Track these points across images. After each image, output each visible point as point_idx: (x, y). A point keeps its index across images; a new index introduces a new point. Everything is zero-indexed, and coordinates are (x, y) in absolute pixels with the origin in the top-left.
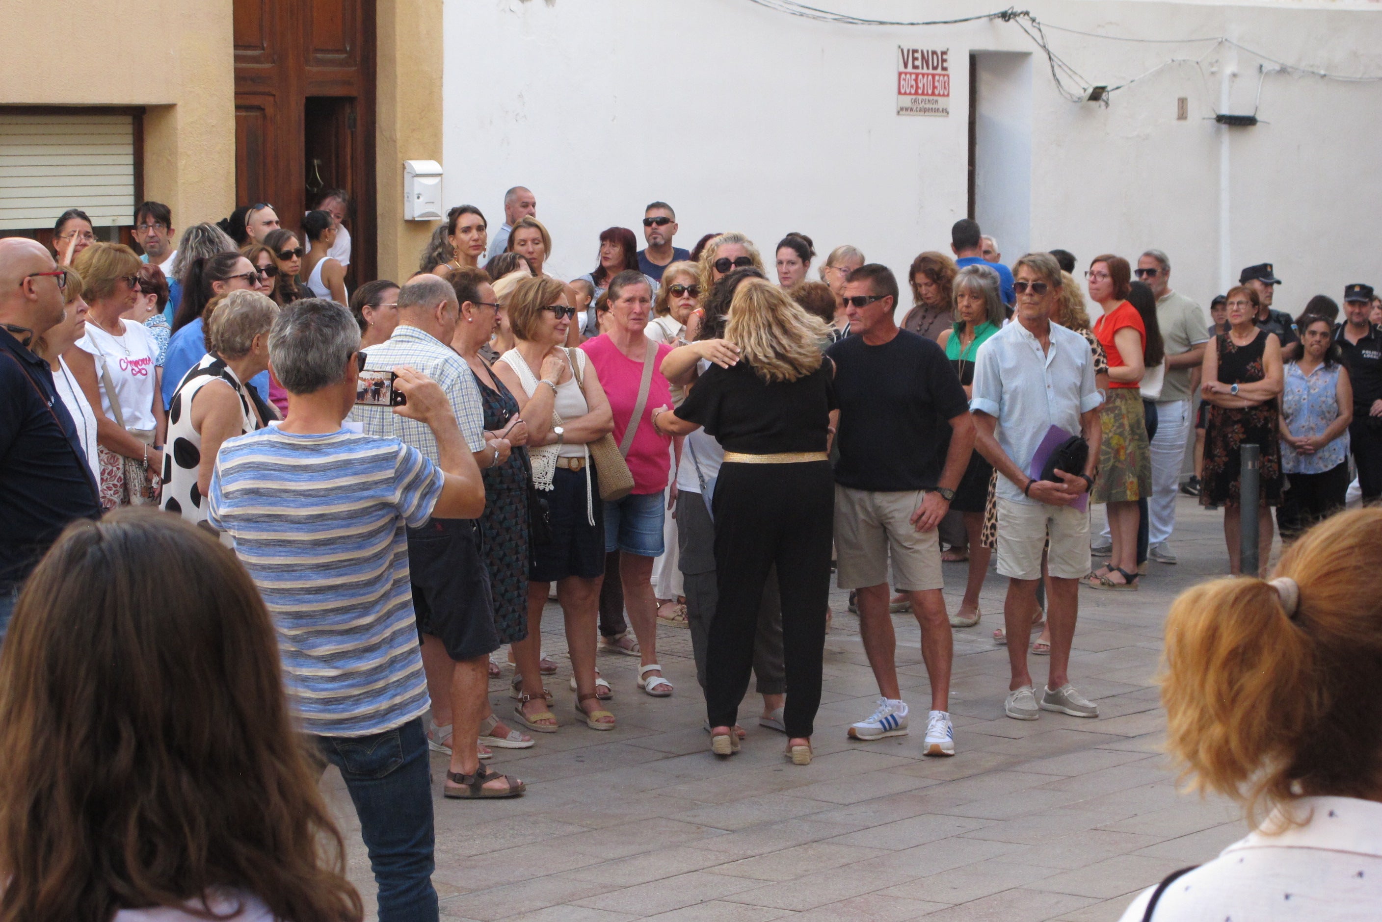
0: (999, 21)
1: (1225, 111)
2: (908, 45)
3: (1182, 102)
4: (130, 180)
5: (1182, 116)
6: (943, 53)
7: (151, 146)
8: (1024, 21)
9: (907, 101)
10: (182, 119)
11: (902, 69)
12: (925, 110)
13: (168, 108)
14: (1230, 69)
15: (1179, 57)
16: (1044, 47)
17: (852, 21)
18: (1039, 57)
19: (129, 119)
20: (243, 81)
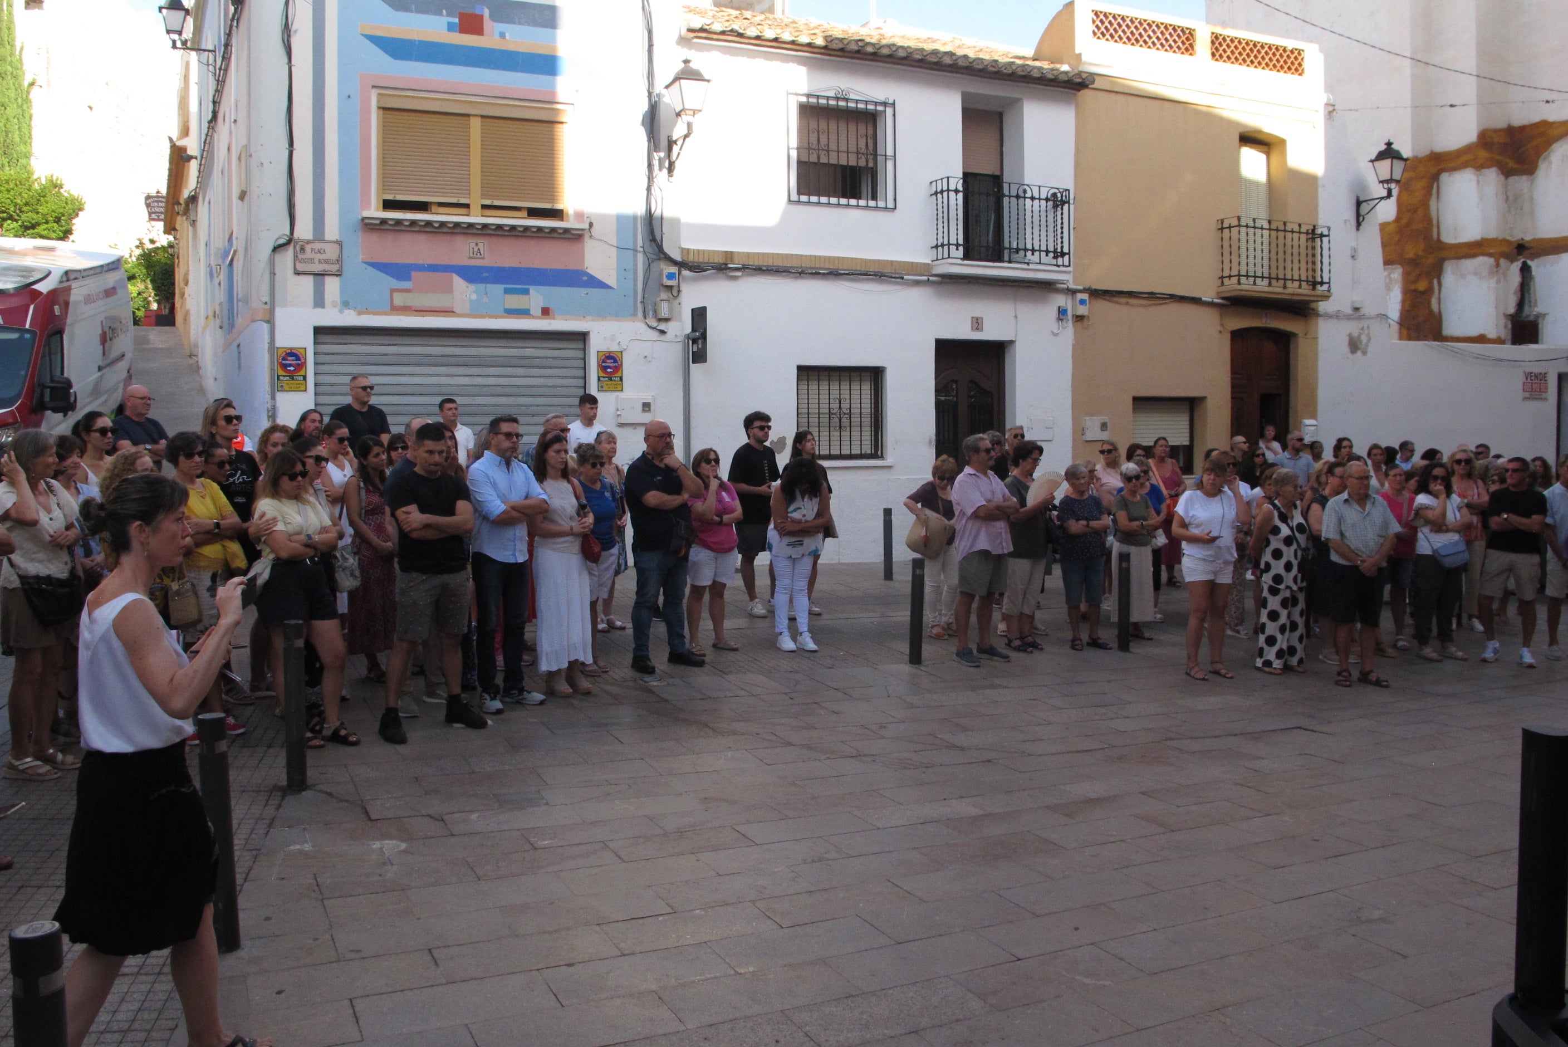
2: (1528, 370)
4: (1187, 427)
6: (1545, 374)
7: (1196, 414)
9: (1527, 395)
10: (1210, 403)
11: (1525, 380)
12: (1536, 399)
13: (1204, 398)
17: (1500, 360)
19: (1188, 403)
20: (1234, 388)
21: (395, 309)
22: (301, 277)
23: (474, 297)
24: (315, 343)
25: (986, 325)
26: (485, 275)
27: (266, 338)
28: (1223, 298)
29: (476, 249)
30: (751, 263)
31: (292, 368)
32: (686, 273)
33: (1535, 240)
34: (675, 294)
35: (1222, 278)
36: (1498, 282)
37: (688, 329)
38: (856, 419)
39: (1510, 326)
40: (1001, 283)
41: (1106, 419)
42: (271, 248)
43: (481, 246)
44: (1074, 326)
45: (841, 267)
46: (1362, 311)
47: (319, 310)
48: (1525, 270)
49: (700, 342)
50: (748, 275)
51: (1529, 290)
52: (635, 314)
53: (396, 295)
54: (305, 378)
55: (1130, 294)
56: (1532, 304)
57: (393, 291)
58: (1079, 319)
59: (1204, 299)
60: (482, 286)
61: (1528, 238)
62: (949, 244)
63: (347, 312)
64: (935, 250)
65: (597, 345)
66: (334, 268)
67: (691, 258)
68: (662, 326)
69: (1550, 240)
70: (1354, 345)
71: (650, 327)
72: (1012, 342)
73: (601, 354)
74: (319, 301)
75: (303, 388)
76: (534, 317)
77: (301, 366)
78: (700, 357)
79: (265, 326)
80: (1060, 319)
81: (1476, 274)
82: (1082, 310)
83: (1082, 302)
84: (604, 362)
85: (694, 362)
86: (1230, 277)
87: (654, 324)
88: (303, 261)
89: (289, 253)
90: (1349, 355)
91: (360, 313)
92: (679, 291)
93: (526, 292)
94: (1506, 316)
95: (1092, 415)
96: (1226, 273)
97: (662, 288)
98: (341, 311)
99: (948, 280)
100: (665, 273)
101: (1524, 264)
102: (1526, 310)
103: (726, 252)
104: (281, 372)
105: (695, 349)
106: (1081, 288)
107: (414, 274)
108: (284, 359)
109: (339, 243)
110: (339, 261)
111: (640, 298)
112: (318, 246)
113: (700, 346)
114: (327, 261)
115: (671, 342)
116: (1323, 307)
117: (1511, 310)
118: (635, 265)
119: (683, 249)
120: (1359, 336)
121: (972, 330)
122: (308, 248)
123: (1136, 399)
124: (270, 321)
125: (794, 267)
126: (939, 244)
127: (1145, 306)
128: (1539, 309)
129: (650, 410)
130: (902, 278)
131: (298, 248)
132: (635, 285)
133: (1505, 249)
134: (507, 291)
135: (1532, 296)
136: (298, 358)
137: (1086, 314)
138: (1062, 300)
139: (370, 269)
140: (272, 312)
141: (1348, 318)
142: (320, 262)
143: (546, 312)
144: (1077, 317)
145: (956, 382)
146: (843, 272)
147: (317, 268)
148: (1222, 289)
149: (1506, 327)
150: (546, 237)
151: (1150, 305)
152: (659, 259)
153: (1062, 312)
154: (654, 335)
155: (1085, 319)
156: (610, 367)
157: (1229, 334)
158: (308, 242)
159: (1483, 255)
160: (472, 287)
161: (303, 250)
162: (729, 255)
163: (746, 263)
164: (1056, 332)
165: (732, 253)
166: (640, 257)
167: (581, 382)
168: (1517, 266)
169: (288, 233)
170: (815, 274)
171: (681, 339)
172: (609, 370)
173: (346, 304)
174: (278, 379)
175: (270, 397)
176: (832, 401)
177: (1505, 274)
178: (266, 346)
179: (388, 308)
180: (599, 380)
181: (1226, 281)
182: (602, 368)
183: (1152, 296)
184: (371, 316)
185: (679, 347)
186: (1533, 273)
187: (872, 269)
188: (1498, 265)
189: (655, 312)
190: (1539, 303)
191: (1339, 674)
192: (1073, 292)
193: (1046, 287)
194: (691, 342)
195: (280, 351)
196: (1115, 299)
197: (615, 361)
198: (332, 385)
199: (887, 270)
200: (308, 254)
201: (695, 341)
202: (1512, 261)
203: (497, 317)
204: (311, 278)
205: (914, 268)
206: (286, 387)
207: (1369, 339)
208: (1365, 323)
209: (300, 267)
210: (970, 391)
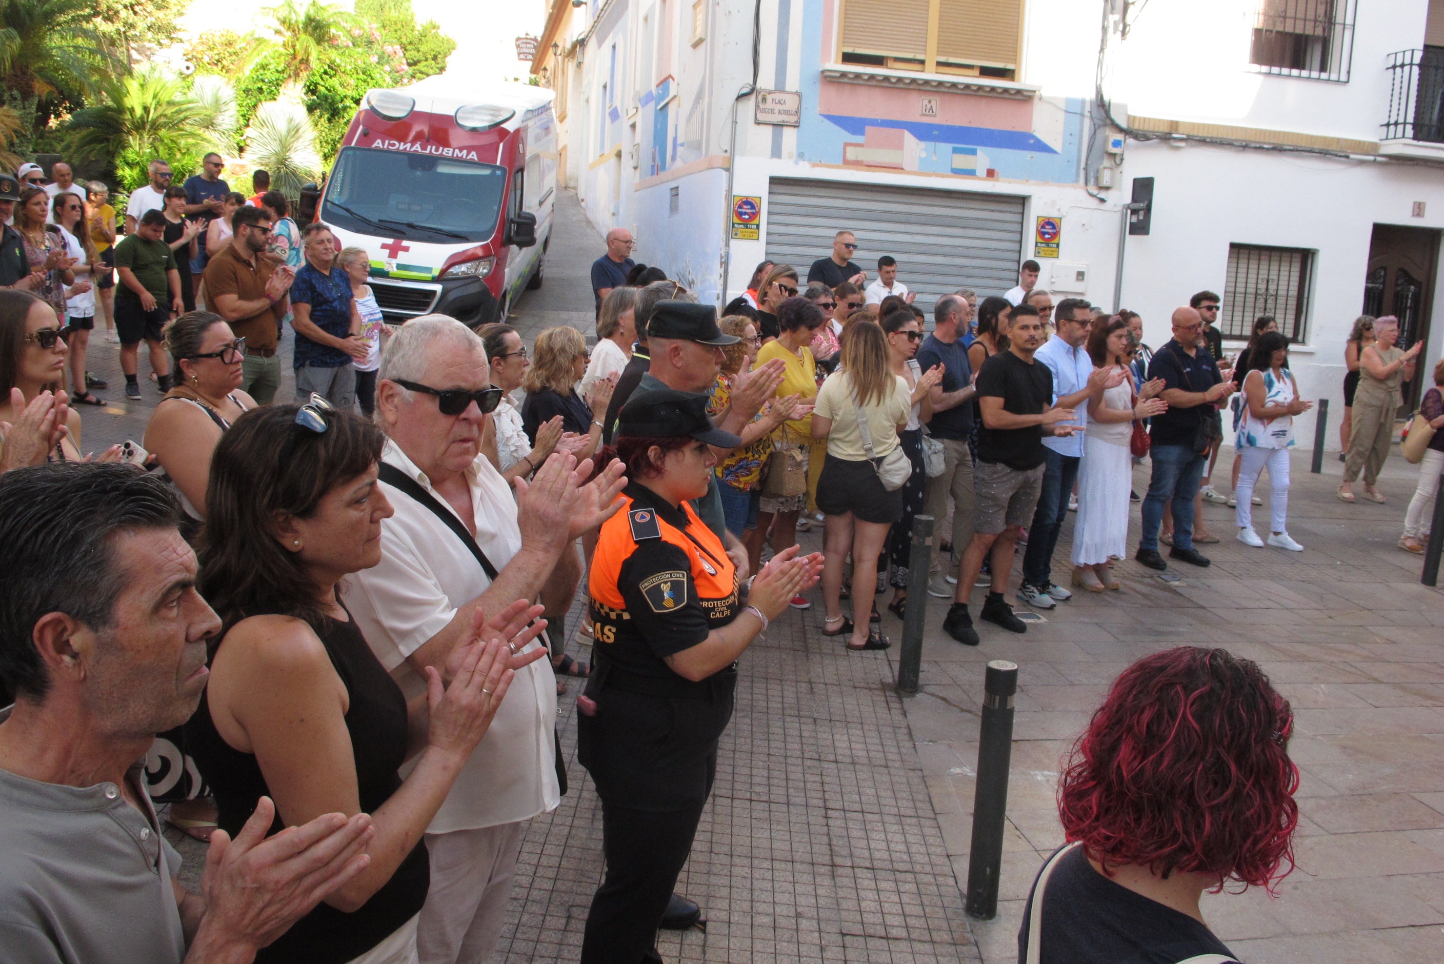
21: (848, 163)
22: (761, 127)
23: (923, 155)
24: (770, 193)
25: (1428, 211)
26: (936, 133)
27: (724, 186)
29: (929, 106)
30: (1195, 134)
31: (747, 217)
32: (1131, 141)
34: (1118, 161)
37: (1128, 199)
38: (1281, 301)
42: (736, 96)
43: (933, 103)
45: (1287, 143)
47: (775, 160)
49: (1141, 214)
50: (1192, 146)
52: (1077, 181)
53: (849, 149)
54: (758, 226)
57: (846, 145)
60: (932, 144)
62: (1405, 123)
63: (801, 163)
64: (1385, 129)
65: (1036, 211)
66: (792, 119)
67: (1136, 127)
68: (1102, 195)
71: (1091, 195)
73: (1040, 220)
74: (776, 152)
75: (755, 237)
76: (979, 178)
77: (755, 215)
78: (1140, 228)
79: (725, 174)
84: (1043, 227)
85: (1131, 233)
87: (1095, 192)
88: (764, 111)
89: (751, 102)
91: (814, 165)
92: (1122, 160)
93: (973, 152)
97: (1105, 156)
98: (796, 163)
99: (1394, 161)
100: (1111, 140)
103: (1172, 122)
104: (736, 220)
105: (1134, 219)
107: (868, 129)
108: (740, 207)
109: (799, 95)
110: (798, 112)
111: (1083, 165)
112: (778, 96)
113: (1141, 218)
114: (786, 112)
115: (1110, 211)
118: (1081, 130)
119: (1129, 117)
121: (1413, 215)
122: (769, 98)
124: (729, 169)
125: (1236, 140)
126: (1392, 121)
129: (1083, 279)
130: (1347, 157)
131: (760, 98)
132: (1080, 150)
134: (955, 151)
136: (753, 207)
139: (826, 122)
140: (731, 160)
142: (780, 112)
143: (991, 173)
145: (1385, 269)
146: (1287, 147)
147: (777, 118)
150: (997, 98)
152: (1105, 125)
154: (1094, 203)
156: (1048, 233)
158: (770, 93)
160: (923, 144)
161: (764, 100)
162: (1174, 125)
163: (1191, 134)
165: (1177, 122)
166: (1087, 123)
167: (1016, 246)
169: (751, 83)
170: (1259, 149)
171: (1120, 208)
172: (1047, 236)
173: (801, 156)
174: (733, 226)
175: (724, 244)
176: (1260, 281)
178: (724, 193)
179: (841, 163)
180: (1036, 245)
182: (1041, 234)
184: (824, 169)
185: (1117, 218)
187: (1317, 147)
189: (1097, 179)
194: (1129, 212)
195: (737, 199)
197: (1054, 227)
198: (780, 235)
199: (1333, 148)
200: (769, 105)
201: (1134, 212)
203: (943, 176)
204: (770, 128)
205: (1359, 147)
206: (740, 235)
209: (761, 117)
210: (1397, 280)
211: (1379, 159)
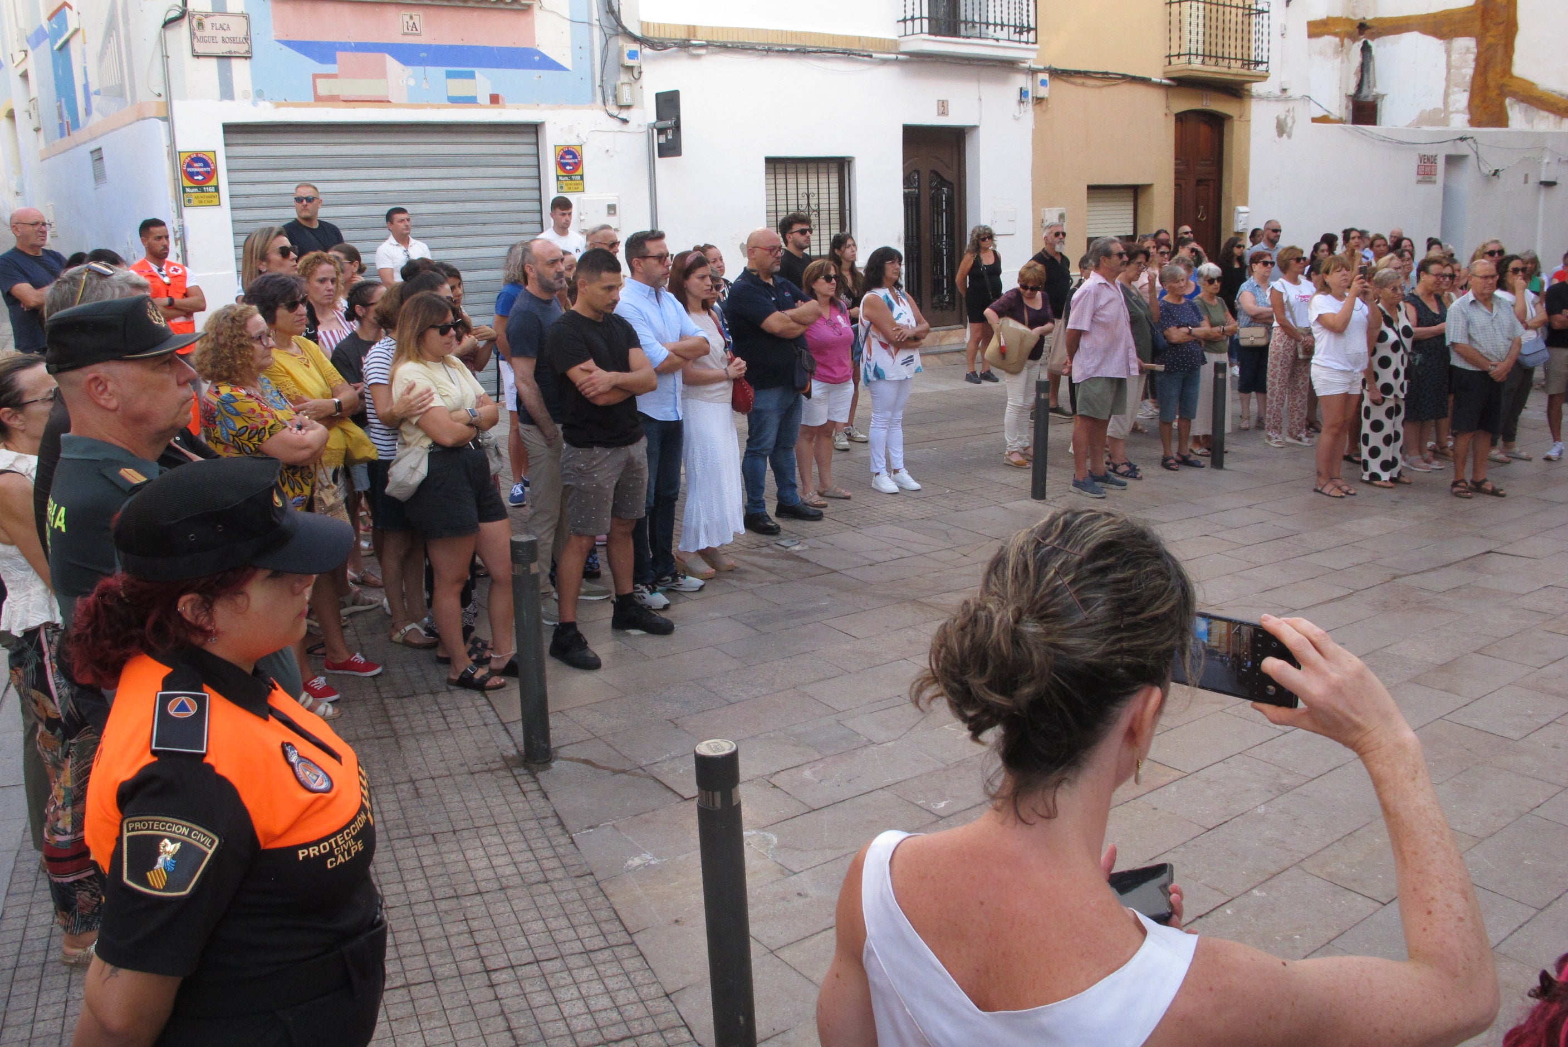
0: (1459, 142)
1: (1543, 179)
2: (1423, 153)
3: (1526, 176)
4: (1132, 216)
5: (1526, 182)
6: (1436, 156)
7: (1141, 202)
8: (1470, 141)
9: (1420, 178)
10: (1156, 190)
11: (1419, 164)
12: (1427, 182)
13: (1150, 186)
14: (1546, 161)
15: (1527, 156)
16: (1476, 153)
18: (1473, 157)
19: (1132, 191)
20: (1178, 173)
21: (320, 100)
22: (202, 60)
23: (412, 82)
24: (226, 145)
25: (952, 108)
26: (423, 55)
27: (165, 141)
28: (1169, 79)
29: (411, 23)
30: (715, 39)
31: (200, 178)
32: (647, 51)
33: (1376, 20)
34: (636, 75)
35: (1170, 56)
36: (1342, 62)
37: (653, 118)
38: (824, 215)
39: (1351, 107)
40: (967, 62)
41: (1063, 210)
42: (162, 23)
43: (416, 19)
44: (1034, 110)
45: (809, 43)
46: (1289, 93)
47: (227, 103)
48: (1366, 49)
49: (670, 132)
50: (713, 53)
51: (1368, 71)
52: (594, 101)
53: (319, 81)
54: (217, 189)
55: (1086, 74)
56: (1371, 84)
57: (315, 77)
58: (1039, 101)
59: (1154, 79)
60: (420, 69)
61: (1369, 17)
62: (921, 18)
63: (261, 104)
64: (902, 24)
65: (553, 139)
66: (242, 49)
67: (651, 34)
68: (624, 114)
69: (1391, 19)
70: (1281, 128)
71: (612, 116)
72: (975, 128)
73: (558, 149)
74: (227, 92)
75: (216, 201)
76: (481, 106)
77: (210, 174)
78: (671, 148)
79: (162, 126)
80: (1021, 102)
81: (1321, 54)
82: (1043, 92)
83: (1043, 83)
84: (562, 157)
85: (661, 155)
86: (1179, 55)
87: (615, 111)
88: (203, 40)
89: (183, 29)
90: (1277, 139)
91: (278, 105)
92: (640, 73)
93: (471, 76)
94: (1348, 96)
95: (1051, 205)
96: (1175, 51)
97: (621, 69)
98: (255, 104)
99: (915, 59)
100: (626, 51)
101: (1365, 43)
102: (1365, 91)
103: (689, 26)
104: (187, 183)
105: (662, 139)
106: (1042, 67)
107: (339, 55)
108: (189, 166)
109: (246, 17)
110: (247, 39)
111: (598, 82)
112: (219, 20)
113: (670, 137)
114: (233, 40)
115: (633, 132)
116: (1256, 88)
117: (1352, 91)
118: (592, 43)
119: (642, 23)
120: (1285, 119)
121: (939, 114)
122: (207, 22)
123: (1090, 188)
124: (167, 118)
125: (759, 44)
126: (908, 17)
127: (1099, 87)
128: (1378, 90)
129: (615, 213)
130: (871, 56)
131: (195, 23)
132: (592, 65)
133: (1348, 28)
134: (449, 75)
135: (1371, 76)
136: (206, 164)
137: (1046, 96)
138: (1021, 81)
139: (285, 48)
140: (168, 106)
141: (1277, 99)
142: (224, 41)
143: (495, 99)
144: (1038, 99)
145: (919, 172)
146: (811, 49)
147: (221, 49)
148: (1169, 68)
149: (1347, 108)
150: (491, 9)
151: (1103, 86)
152: (617, 35)
153: (1023, 93)
154: (616, 124)
155: (1044, 102)
156: (569, 164)
157: (1174, 118)
158: (207, 16)
159: (1328, 34)
160: (410, 70)
161: (201, 25)
162: (692, 30)
163: (710, 39)
164: (1017, 115)
165: (694, 27)
166: (597, 32)
167: (534, 183)
168: (1359, 44)
169: (180, 4)
170: (783, 52)
171: (645, 129)
172: (568, 168)
173: (260, 94)
174: (184, 192)
175: (176, 214)
176: (800, 196)
177: (1347, 54)
178: (165, 150)
179: (312, 100)
180: (558, 179)
181: (1174, 60)
182: (562, 166)
183: (1105, 76)
184: (292, 109)
185: (644, 138)
186: (1374, 53)
187: (840, 46)
188: (1342, 45)
189: (615, 97)
190: (1377, 84)
191: (1455, 484)
192: (1034, 72)
193: (1009, 65)
194: (655, 131)
195: (184, 156)
196: (1072, 79)
197: (575, 157)
198: (247, 196)
199: (855, 47)
200: (208, 31)
201: (661, 131)
202: (1354, 40)
203: (439, 107)
204: (214, 62)
205: (882, 45)
206: (195, 202)
207: (1294, 122)
208: (1290, 105)
209: (200, 48)
210: (931, 182)
211: (900, 57)
